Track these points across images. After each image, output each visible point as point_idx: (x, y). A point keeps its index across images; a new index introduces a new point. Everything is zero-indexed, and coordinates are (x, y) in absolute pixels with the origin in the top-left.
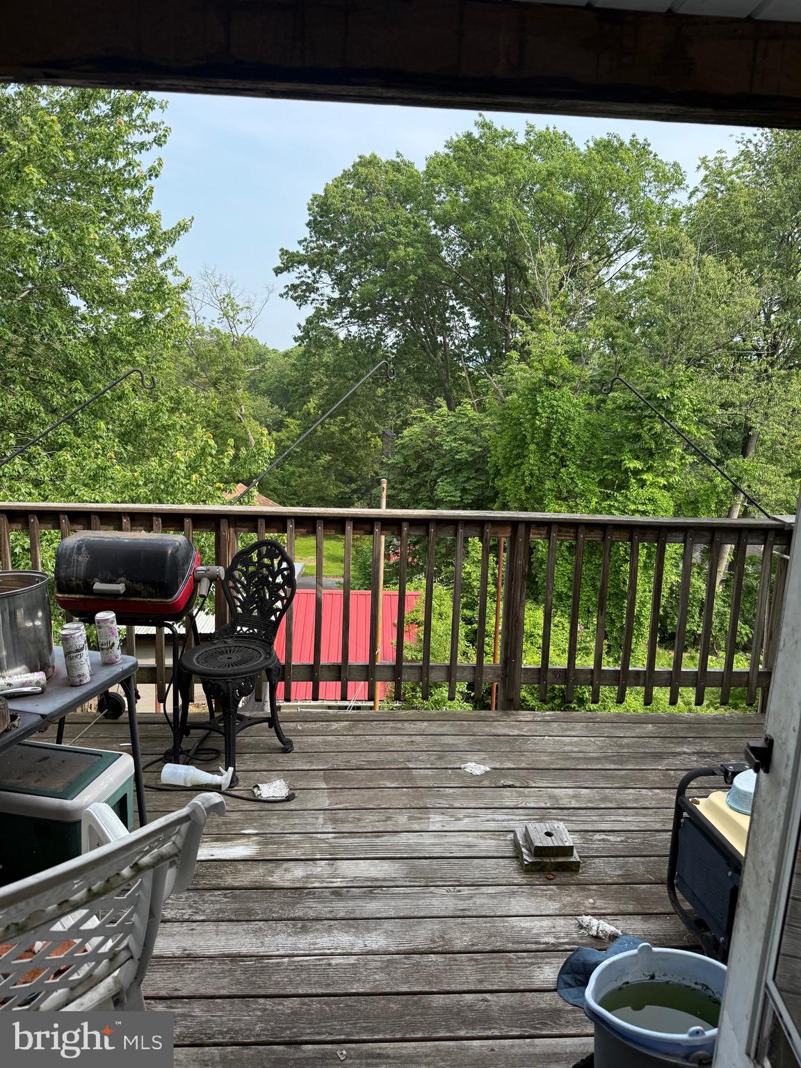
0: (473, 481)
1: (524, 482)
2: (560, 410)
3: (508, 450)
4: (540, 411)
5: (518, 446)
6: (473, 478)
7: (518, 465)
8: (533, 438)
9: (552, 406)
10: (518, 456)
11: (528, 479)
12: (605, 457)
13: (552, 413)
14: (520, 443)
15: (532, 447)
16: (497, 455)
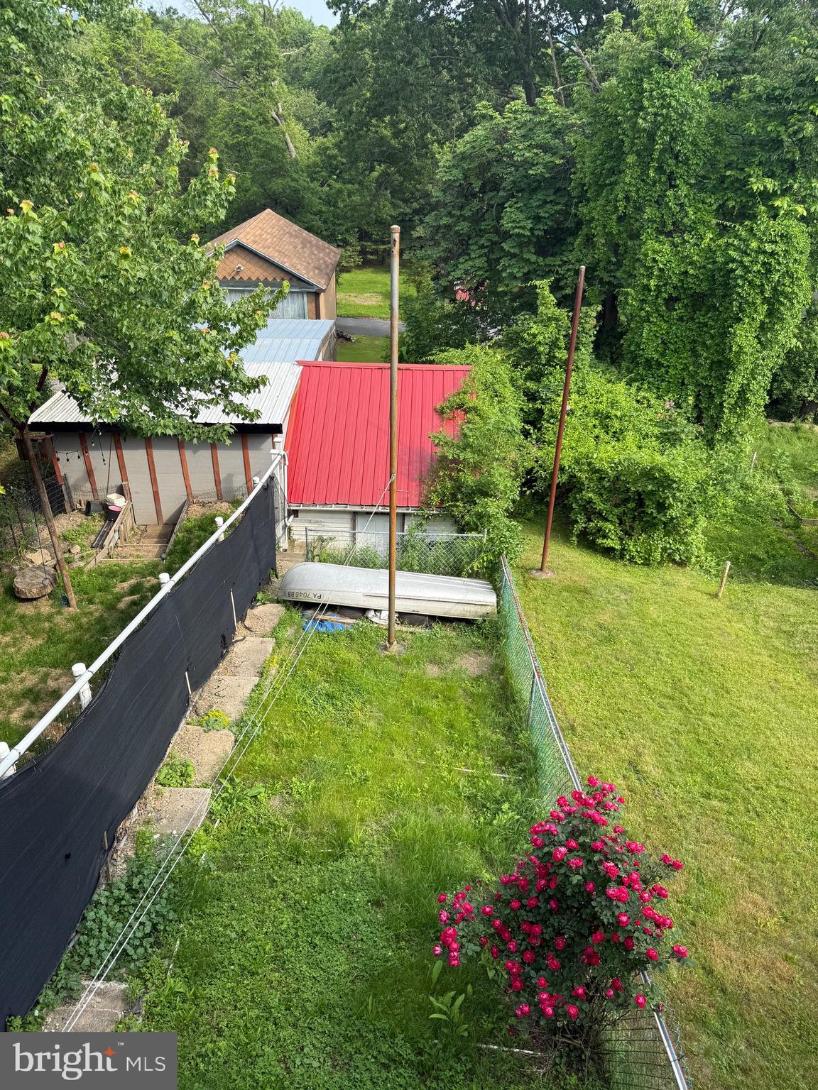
0: (549, 206)
1: (616, 208)
2: (674, 103)
3: (598, 162)
4: (646, 103)
5: (613, 157)
6: (551, 201)
7: (611, 184)
8: (633, 144)
9: (664, 96)
10: (612, 172)
11: (621, 204)
12: (728, 173)
13: (663, 106)
14: (614, 153)
15: (631, 159)
16: (584, 172)
